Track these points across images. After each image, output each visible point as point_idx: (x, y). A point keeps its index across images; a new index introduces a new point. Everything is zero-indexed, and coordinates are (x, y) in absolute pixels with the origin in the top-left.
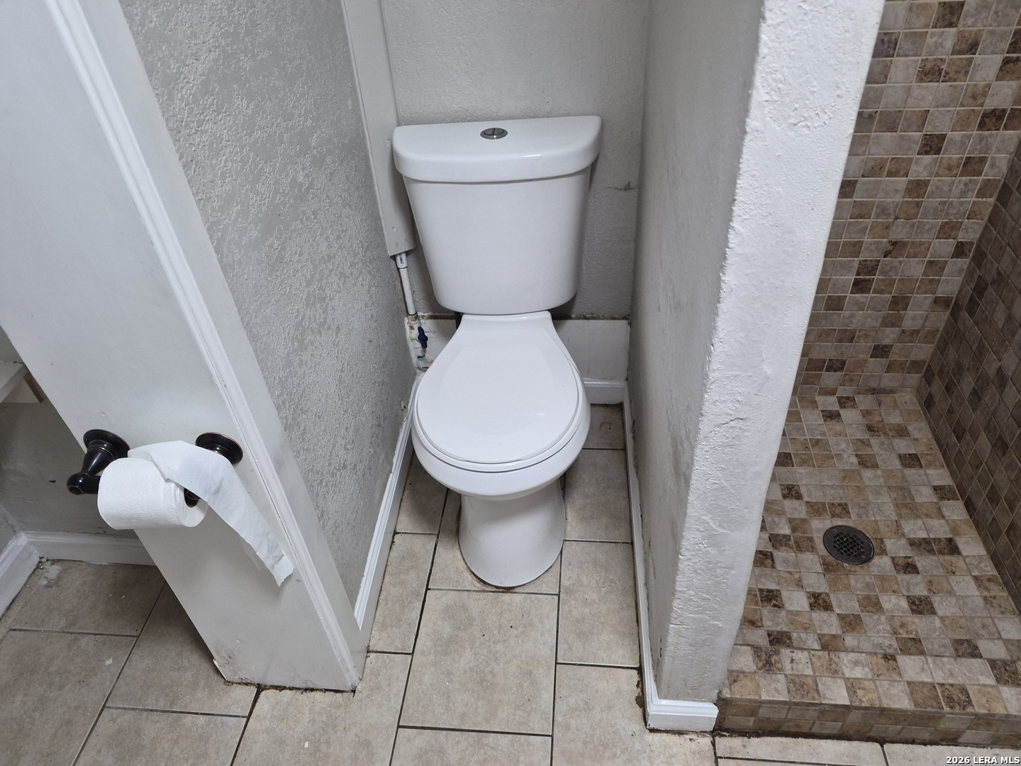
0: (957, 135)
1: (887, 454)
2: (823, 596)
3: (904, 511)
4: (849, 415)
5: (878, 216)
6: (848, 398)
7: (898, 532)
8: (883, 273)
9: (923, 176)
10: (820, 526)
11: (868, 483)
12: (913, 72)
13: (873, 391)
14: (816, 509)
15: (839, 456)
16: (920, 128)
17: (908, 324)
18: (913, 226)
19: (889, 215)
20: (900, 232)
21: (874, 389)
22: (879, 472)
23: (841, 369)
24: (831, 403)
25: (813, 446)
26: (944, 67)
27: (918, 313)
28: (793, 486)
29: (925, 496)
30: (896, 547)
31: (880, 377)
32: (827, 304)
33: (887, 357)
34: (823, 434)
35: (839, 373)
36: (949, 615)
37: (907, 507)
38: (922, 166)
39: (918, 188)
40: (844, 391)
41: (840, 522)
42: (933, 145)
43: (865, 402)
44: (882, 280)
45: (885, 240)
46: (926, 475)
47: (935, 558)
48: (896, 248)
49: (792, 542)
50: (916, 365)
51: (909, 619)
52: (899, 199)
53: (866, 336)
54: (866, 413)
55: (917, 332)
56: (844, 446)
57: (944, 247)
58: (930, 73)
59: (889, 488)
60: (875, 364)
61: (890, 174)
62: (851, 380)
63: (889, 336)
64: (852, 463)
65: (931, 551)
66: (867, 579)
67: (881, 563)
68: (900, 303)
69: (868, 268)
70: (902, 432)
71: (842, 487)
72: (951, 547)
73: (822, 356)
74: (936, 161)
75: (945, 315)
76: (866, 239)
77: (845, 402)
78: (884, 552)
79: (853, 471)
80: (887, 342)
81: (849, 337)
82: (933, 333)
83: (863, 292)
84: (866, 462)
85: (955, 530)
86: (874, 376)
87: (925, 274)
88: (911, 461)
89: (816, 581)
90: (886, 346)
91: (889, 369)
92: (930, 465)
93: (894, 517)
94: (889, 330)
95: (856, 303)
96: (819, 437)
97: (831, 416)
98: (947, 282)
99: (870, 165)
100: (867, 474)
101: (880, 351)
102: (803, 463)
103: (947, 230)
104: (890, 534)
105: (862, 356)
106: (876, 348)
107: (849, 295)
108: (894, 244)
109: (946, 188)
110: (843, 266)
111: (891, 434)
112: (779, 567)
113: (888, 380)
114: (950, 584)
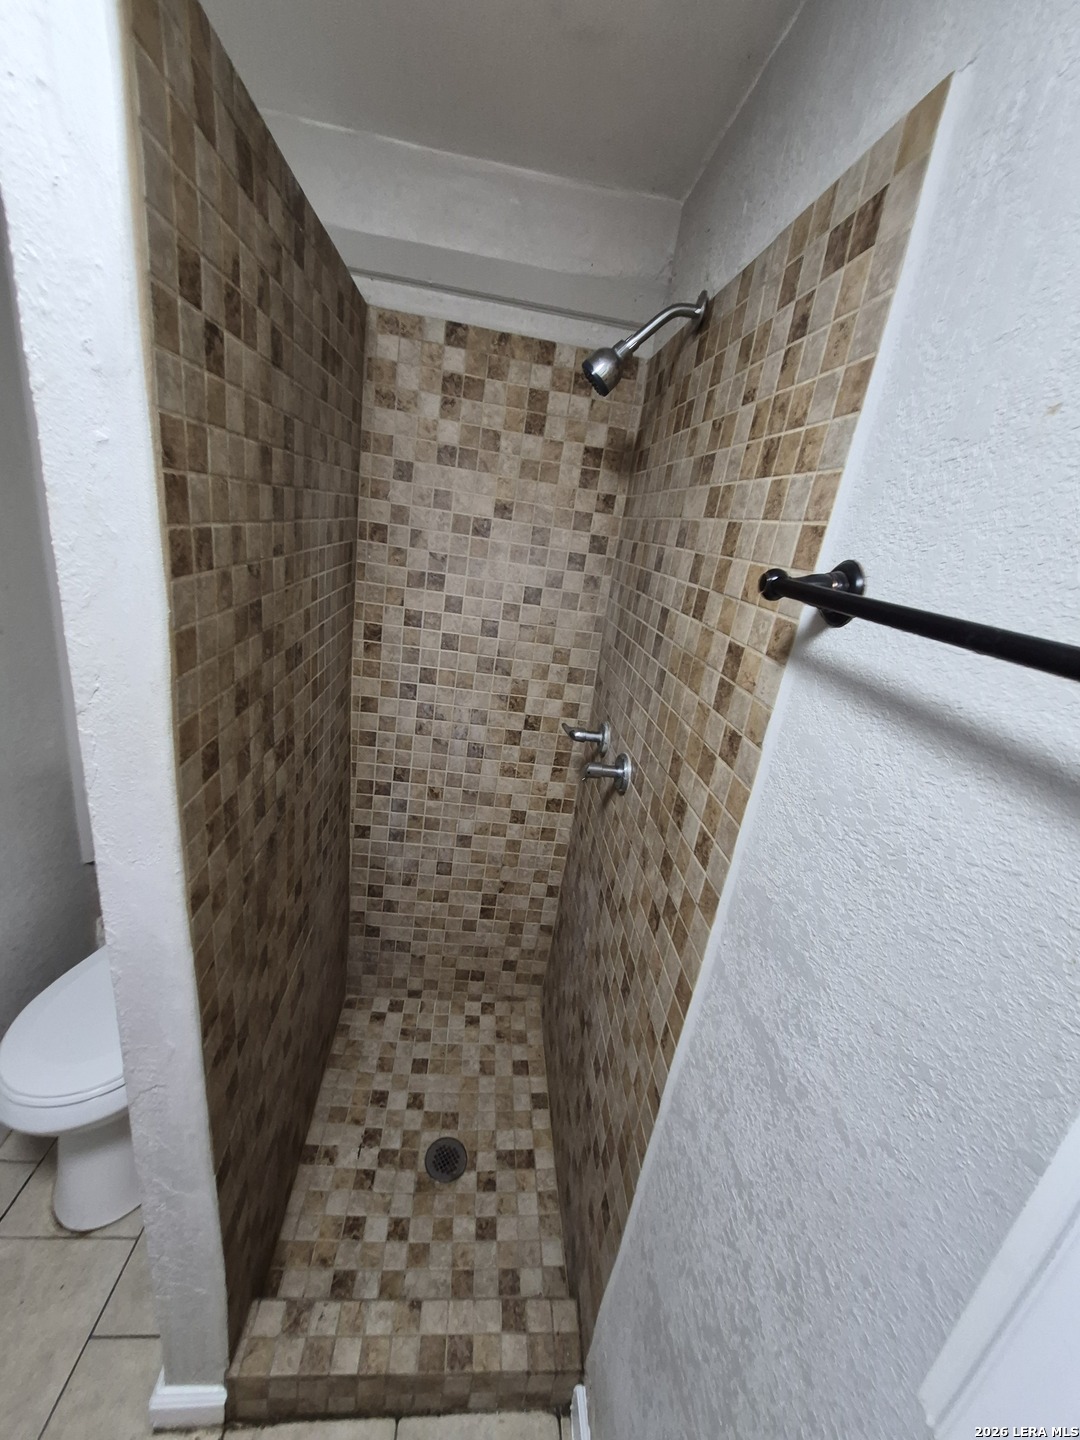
0: (532, 813)
1: (504, 1058)
2: (404, 1223)
3: (503, 1120)
4: (487, 1021)
5: (490, 863)
6: (489, 1004)
7: (492, 1145)
8: (500, 904)
9: (516, 838)
10: (429, 1137)
11: (481, 1091)
12: (497, 769)
13: (509, 999)
14: (431, 1120)
15: (467, 1062)
16: (508, 805)
17: (525, 945)
18: (515, 871)
19: (497, 862)
20: (507, 875)
21: (509, 997)
22: (494, 1080)
23: (482, 979)
24: (473, 1008)
25: (449, 1052)
26: (516, 768)
27: (530, 937)
28: (419, 1094)
29: (523, 1104)
30: (485, 1161)
31: (513, 988)
32: (463, 926)
33: (515, 971)
34: (461, 1040)
35: (481, 983)
36: (506, 1239)
37: (507, 1118)
38: (514, 831)
39: (513, 845)
40: (487, 998)
41: (447, 1134)
42: (518, 817)
43: (501, 1008)
44: (501, 910)
45: (498, 880)
46: (529, 1082)
47: (512, 1172)
48: (505, 886)
49: (397, 1159)
50: (537, 979)
51: (471, 1247)
52: (502, 852)
53: (497, 953)
54: (500, 1019)
55: (533, 951)
56: (473, 1052)
57: (539, 889)
58: (508, 771)
59: (497, 1096)
60: (506, 977)
61: (493, 834)
62: (491, 988)
63: (513, 954)
64: (475, 1070)
65: (512, 1165)
66: (450, 1200)
67: (469, 1179)
68: (516, 928)
69: (489, 900)
70: (522, 1039)
71: (459, 1095)
72: (529, 1160)
73: (465, 968)
74: (522, 828)
75: (550, 939)
76: (484, 878)
77: (487, 1008)
78: (474, 1167)
79: (472, 1078)
80: (512, 958)
81: (483, 952)
82: (544, 952)
83: (488, 918)
84: (486, 1069)
85: (537, 1142)
86: (507, 986)
87: (530, 907)
88: (521, 1068)
89: (403, 1206)
90: (512, 962)
91: (518, 979)
92: (536, 1071)
93: (493, 1128)
94: (512, 949)
95: (484, 926)
96: (456, 1043)
97: (472, 1021)
98: (547, 914)
99: (479, 826)
100: (484, 1081)
101: (509, 965)
102: (436, 1069)
103: (540, 876)
104: (483, 1146)
105: (495, 969)
106: (505, 962)
107: (479, 920)
108: (505, 883)
109: (533, 847)
110: (471, 897)
111: (512, 1039)
112: (376, 1189)
113: (519, 990)
114: (517, 1203)
